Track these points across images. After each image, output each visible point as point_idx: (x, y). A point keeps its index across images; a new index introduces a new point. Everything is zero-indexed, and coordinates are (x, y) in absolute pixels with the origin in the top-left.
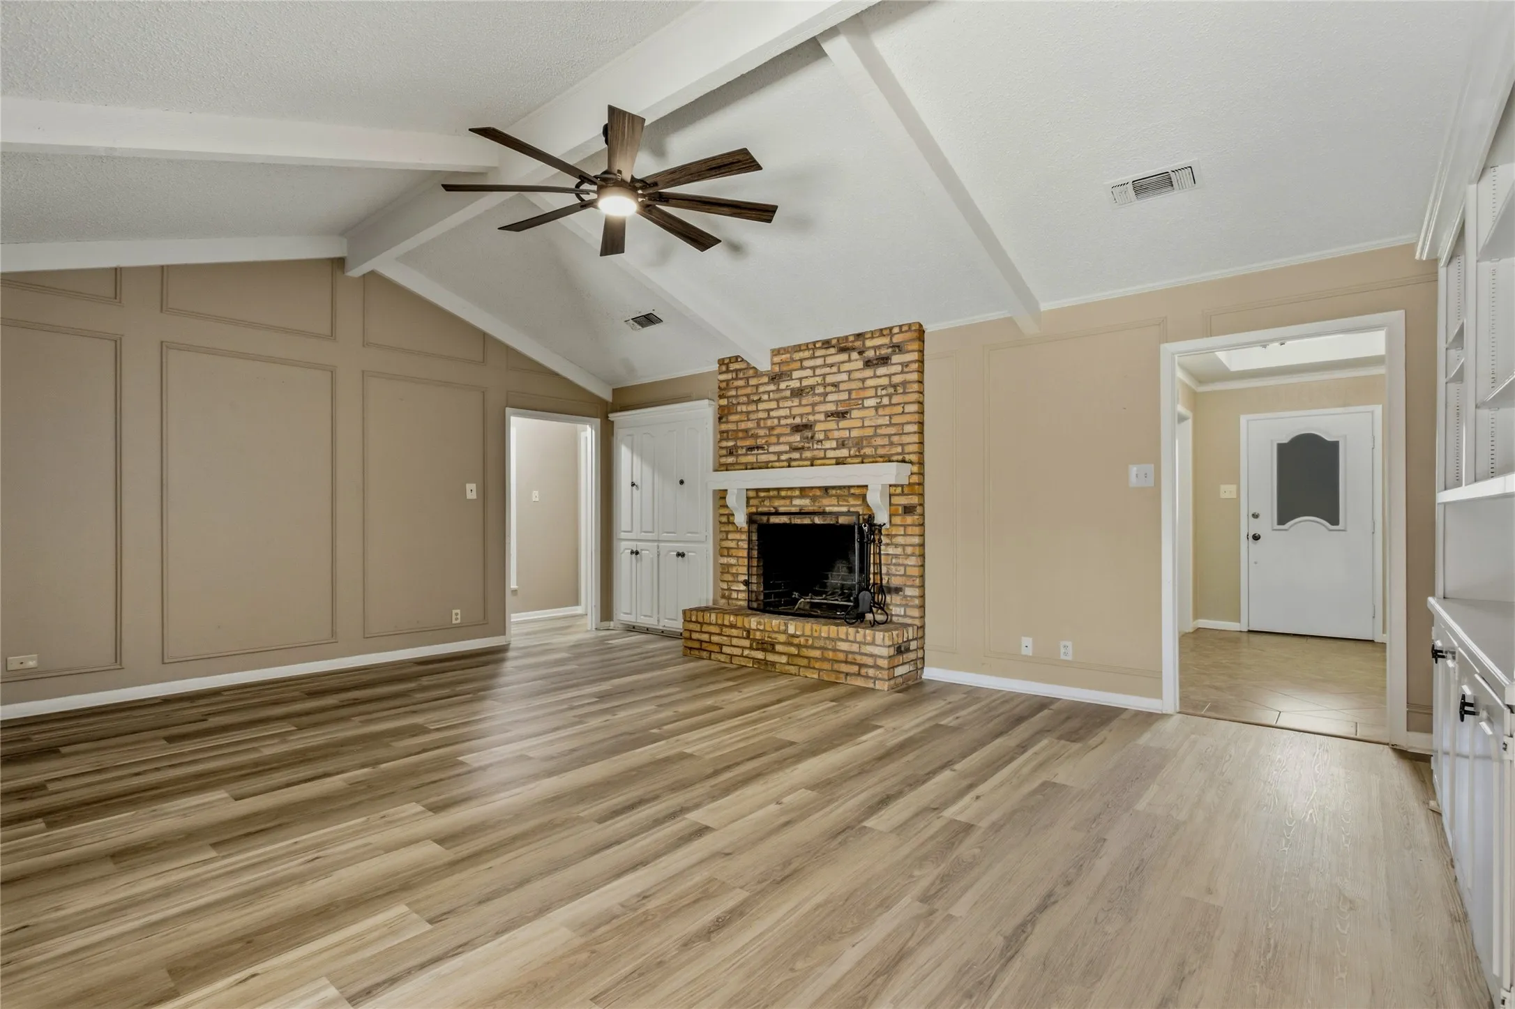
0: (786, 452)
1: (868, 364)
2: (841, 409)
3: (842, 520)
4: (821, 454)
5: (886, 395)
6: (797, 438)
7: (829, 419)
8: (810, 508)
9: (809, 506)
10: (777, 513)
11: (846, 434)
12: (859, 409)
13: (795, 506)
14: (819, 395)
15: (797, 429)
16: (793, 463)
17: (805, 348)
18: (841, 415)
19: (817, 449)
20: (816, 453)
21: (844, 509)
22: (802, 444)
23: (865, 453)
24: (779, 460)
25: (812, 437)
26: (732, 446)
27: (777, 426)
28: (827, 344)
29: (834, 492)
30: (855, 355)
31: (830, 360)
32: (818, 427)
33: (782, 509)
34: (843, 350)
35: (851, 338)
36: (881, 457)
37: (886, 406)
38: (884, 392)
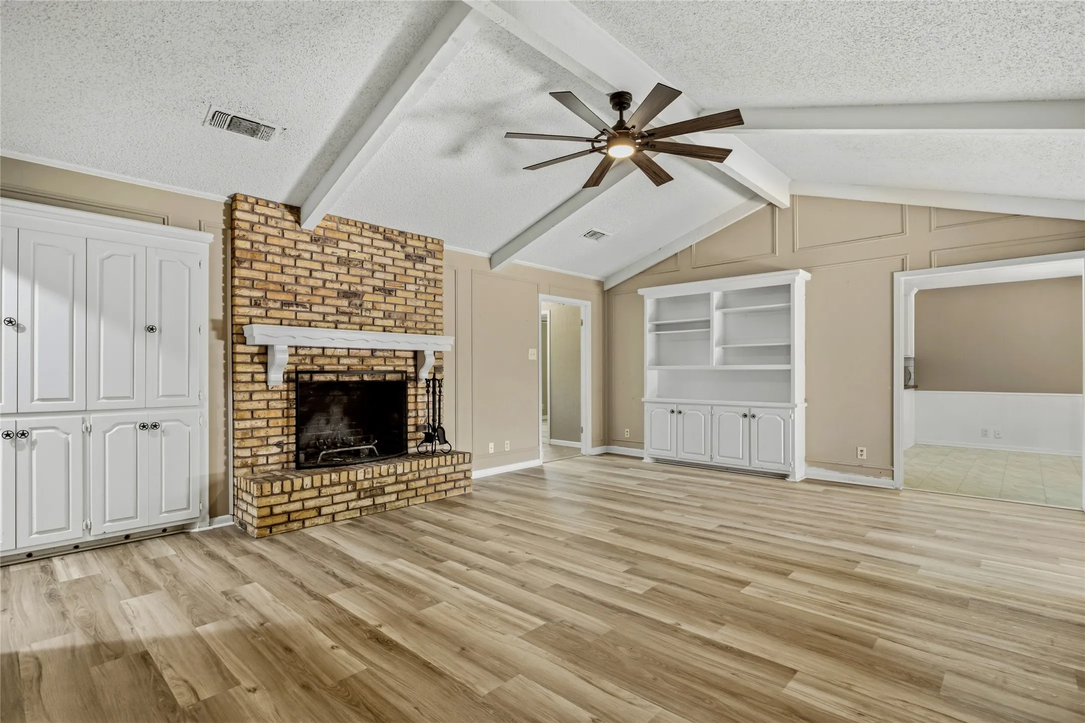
0: (333, 314)
1: (408, 257)
2: (388, 287)
3: (389, 377)
4: (370, 321)
5: (423, 285)
6: (345, 302)
7: (376, 292)
8: (358, 367)
9: (357, 365)
10: (322, 372)
11: (392, 308)
12: (402, 290)
13: (343, 365)
14: (367, 269)
15: (346, 295)
16: (340, 326)
17: (353, 224)
18: (387, 292)
19: (365, 316)
20: (363, 319)
21: (391, 368)
22: (351, 309)
23: (407, 325)
24: (324, 321)
25: (361, 305)
26: (258, 297)
27: (321, 287)
28: (375, 229)
29: (381, 354)
30: (398, 247)
31: (376, 243)
32: (366, 297)
33: (327, 368)
34: (386, 239)
35: (396, 233)
36: (420, 329)
37: (423, 293)
38: (421, 282)
